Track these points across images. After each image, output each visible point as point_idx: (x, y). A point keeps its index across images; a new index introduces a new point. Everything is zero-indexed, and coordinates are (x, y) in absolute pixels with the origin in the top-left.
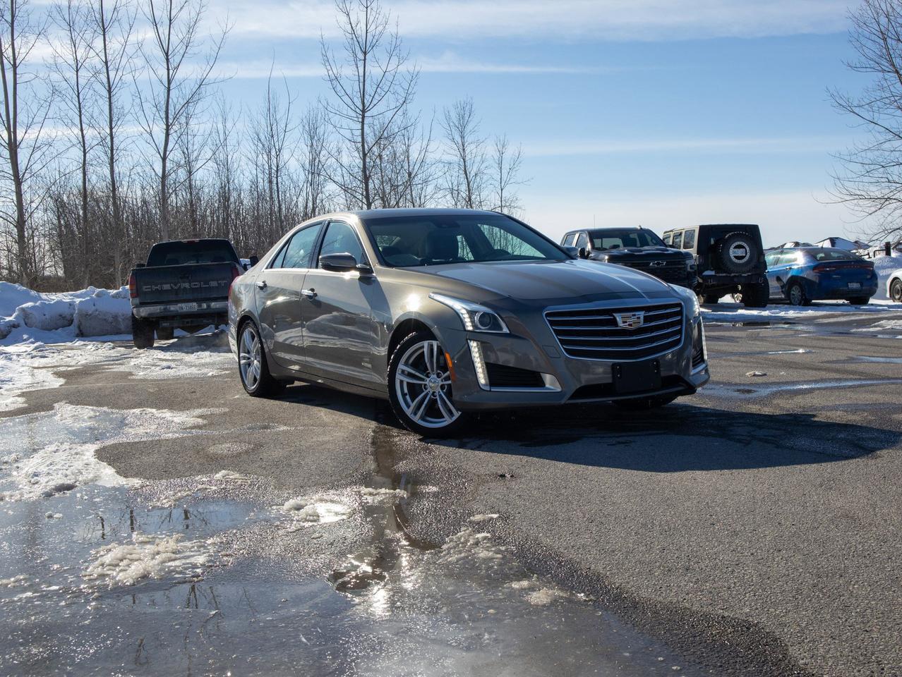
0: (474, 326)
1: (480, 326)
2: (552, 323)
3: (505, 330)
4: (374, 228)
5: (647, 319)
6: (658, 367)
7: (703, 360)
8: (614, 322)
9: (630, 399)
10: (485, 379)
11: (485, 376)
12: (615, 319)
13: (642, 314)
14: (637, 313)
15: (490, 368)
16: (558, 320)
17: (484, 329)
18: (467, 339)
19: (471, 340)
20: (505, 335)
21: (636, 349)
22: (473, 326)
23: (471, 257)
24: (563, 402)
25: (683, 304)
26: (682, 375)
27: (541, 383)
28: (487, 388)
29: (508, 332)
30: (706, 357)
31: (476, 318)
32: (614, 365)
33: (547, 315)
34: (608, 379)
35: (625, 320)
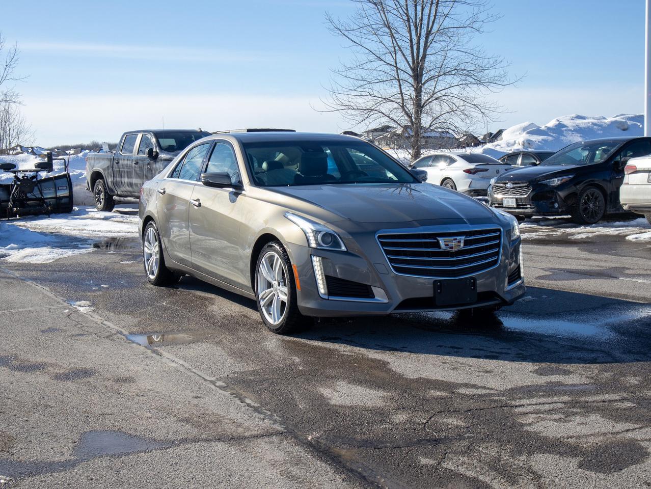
0: (318, 244)
1: (322, 244)
2: (383, 244)
3: (344, 248)
5: (467, 243)
6: (474, 284)
7: (519, 277)
8: (437, 245)
10: (324, 289)
11: (324, 287)
12: (438, 242)
13: (463, 238)
14: (458, 238)
15: (329, 280)
16: (390, 244)
17: (325, 247)
18: (311, 255)
19: (314, 255)
20: (343, 253)
21: (455, 268)
22: (316, 244)
24: (389, 311)
25: (502, 229)
26: (496, 291)
27: (372, 295)
28: (326, 297)
29: (346, 250)
30: (522, 275)
31: (320, 236)
32: (435, 282)
33: (379, 237)
34: (429, 293)
35: (447, 243)
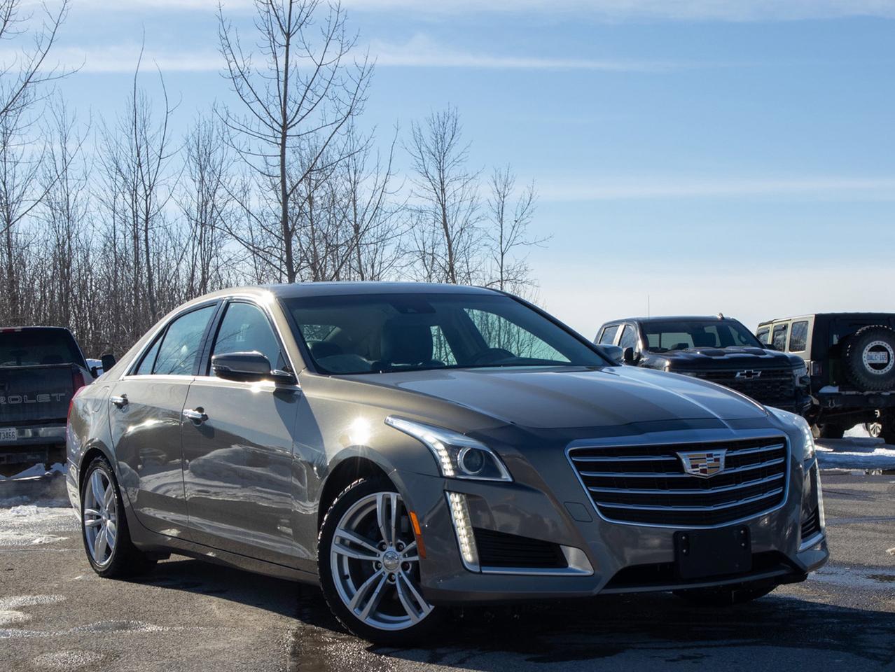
0: (457, 469)
1: (464, 469)
2: (580, 466)
3: (506, 477)
4: (300, 313)
5: (730, 462)
6: (746, 537)
7: (818, 528)
8: (678, 466)
9: (703, 588)
10: (473, 555)
11: (472, 550)
12: (679, 460)
13: (722, 454)
14: (715, 452)
15: (482, 537)
16: (589, 462)
17: (471, 475)
18: (444, 490)
19: (450, 492)
20: (506, 484)
21: (712, 509)
22: (454, 470)
23: (452, 359)
24: (596, 591)
25: (787, 438)
26: (785, 552)
27: (562, 562)
28: (476, 569)
29: (510, 480)
30: (823, 523)
31: (460, 457)
32: (677, 534)
33: (573, 454)
34: (667, 556)
35: (695, 462)
